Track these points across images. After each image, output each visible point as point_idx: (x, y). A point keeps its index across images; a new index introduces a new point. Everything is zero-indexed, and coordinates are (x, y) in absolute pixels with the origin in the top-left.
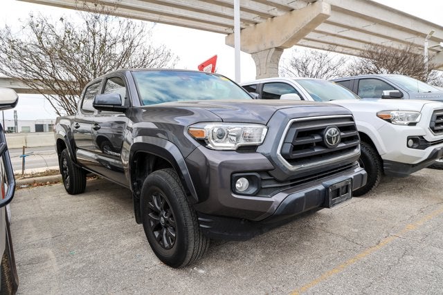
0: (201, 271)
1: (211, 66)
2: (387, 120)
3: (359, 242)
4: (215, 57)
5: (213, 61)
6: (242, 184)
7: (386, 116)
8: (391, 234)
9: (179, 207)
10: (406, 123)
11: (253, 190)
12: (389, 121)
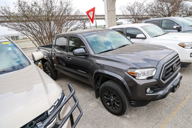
0: (128, 116)
1: (92, 12)
2: (182, 47)
3: (178, 99)
4: (94, 8)
5: (93, 10)
6: (148, 90)
7: (182, 45)
8: (188, 94)
9: (122, 97)
10: (190, 47)
11: (152, 92)
12: (183, 47)
